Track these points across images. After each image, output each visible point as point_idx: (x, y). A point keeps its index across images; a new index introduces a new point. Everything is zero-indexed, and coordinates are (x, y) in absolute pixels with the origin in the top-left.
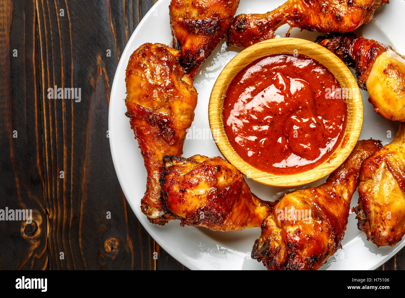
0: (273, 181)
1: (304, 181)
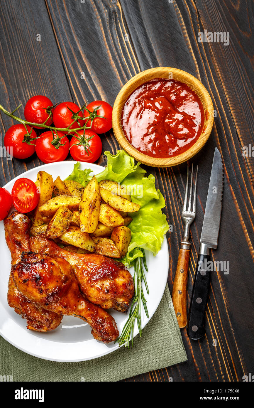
0: (176, 160)
1: (195, 151)
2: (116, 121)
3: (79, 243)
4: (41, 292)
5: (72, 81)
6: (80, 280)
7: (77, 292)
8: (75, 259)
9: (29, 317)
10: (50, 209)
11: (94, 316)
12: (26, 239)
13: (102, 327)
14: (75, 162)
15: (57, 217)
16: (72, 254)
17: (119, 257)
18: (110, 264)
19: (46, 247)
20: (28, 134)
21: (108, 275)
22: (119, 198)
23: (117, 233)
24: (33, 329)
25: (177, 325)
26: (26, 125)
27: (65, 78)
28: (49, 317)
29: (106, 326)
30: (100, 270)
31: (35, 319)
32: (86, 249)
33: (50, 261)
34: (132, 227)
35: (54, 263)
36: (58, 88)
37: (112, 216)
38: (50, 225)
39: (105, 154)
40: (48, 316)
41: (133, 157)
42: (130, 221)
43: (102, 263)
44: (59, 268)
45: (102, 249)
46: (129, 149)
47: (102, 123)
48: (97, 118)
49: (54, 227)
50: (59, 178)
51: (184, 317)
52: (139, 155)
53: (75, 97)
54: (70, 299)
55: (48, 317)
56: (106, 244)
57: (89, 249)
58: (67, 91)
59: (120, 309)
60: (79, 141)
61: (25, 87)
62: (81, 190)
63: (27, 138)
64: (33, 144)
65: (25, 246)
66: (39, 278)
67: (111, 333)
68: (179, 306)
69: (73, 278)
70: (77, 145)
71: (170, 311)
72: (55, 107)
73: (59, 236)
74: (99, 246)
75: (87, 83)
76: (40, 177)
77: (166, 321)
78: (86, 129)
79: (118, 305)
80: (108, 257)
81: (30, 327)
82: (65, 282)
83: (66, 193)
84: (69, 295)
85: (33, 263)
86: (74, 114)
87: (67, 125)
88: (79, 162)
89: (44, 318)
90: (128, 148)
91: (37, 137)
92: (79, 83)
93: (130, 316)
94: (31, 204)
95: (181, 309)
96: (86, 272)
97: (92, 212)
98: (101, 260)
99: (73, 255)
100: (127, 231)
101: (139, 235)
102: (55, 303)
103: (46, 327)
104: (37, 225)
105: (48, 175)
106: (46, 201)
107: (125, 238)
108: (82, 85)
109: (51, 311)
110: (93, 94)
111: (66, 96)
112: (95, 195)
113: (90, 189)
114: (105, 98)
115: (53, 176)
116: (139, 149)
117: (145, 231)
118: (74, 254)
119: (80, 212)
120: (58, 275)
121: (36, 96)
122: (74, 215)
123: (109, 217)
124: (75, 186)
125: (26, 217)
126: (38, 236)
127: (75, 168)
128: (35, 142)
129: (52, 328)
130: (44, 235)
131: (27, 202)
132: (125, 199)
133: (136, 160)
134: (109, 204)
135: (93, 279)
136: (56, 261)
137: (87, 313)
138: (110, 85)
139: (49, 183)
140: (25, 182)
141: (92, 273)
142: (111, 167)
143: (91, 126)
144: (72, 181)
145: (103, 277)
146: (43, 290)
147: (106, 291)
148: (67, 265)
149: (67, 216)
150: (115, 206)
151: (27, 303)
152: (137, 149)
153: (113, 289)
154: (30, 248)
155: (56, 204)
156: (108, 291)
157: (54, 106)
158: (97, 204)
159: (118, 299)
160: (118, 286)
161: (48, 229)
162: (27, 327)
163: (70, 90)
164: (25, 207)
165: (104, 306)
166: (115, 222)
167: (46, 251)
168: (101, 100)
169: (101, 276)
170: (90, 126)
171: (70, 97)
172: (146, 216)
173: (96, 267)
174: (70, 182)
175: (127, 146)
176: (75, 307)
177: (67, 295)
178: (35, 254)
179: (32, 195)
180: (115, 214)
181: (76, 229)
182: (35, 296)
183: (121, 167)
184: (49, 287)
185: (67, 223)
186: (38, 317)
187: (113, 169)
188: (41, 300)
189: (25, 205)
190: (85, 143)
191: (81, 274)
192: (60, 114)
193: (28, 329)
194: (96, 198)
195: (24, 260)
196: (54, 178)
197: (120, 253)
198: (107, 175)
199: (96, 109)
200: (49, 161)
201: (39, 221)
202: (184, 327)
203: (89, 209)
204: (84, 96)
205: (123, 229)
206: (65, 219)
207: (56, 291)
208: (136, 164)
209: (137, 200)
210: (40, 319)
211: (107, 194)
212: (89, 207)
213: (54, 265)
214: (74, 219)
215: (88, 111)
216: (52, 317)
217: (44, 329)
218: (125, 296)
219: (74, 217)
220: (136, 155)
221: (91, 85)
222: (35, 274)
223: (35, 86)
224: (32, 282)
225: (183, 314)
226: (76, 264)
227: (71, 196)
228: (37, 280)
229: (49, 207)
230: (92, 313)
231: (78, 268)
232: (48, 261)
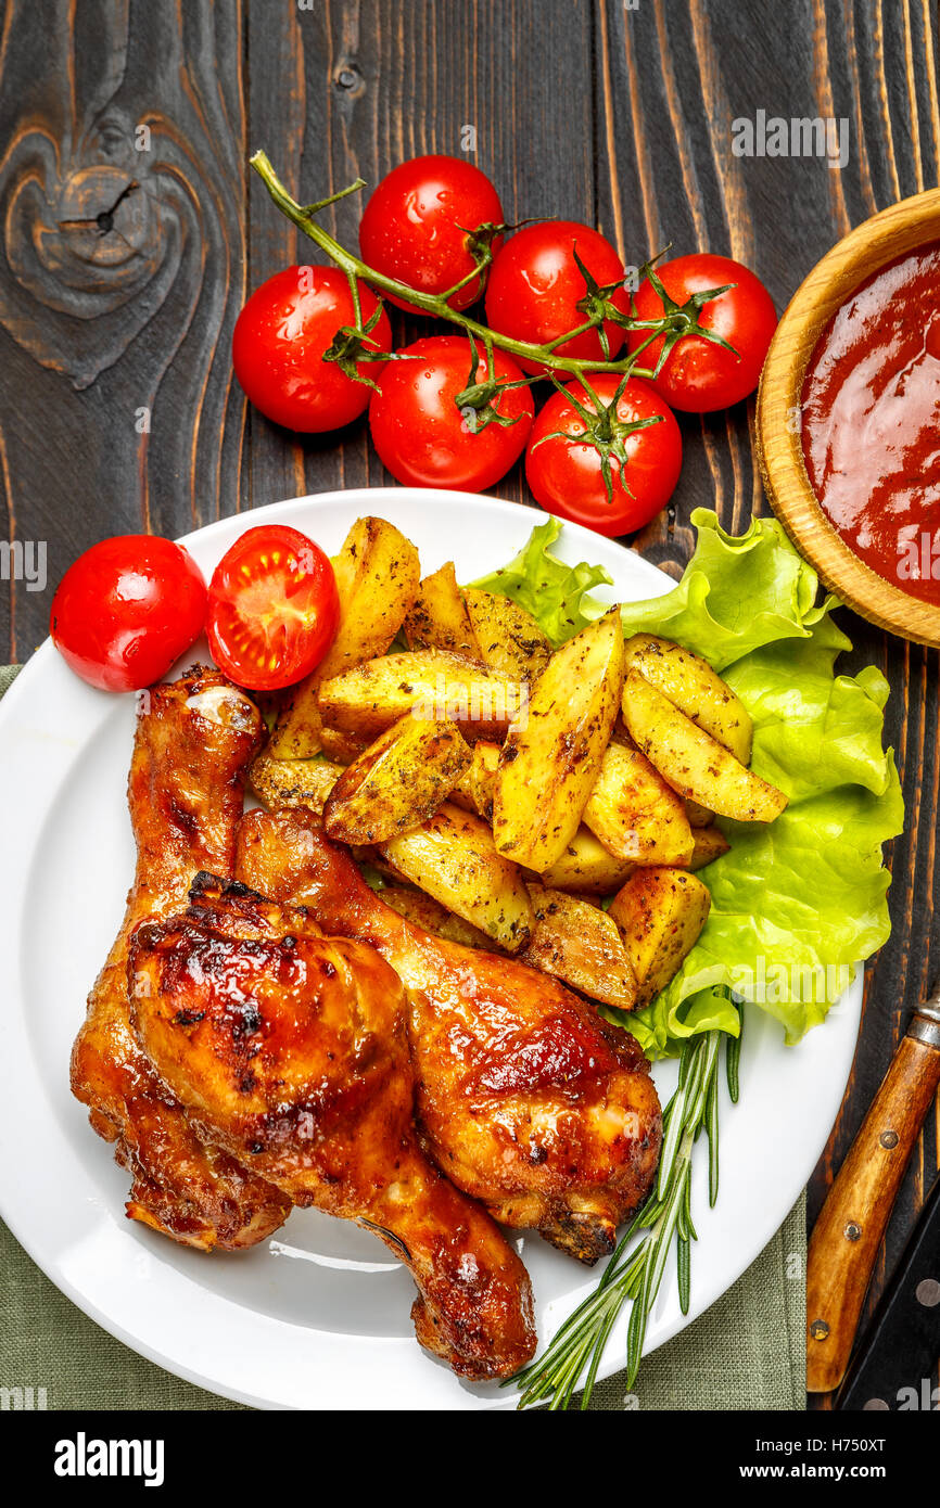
2: (781, 378)
3: (466, 897)
4: (246, 1084)
5: (615, 125)
6: (425, 1069)
7: (401, 1121)
8: (429, 966)
9: (153, 1170)
10: (371, 703)
11: (448, 1247)
12: (225, 811)
13: (473, 1305)
14: (541, 517)
15: (395, 752)
16: (418, 933)
17: (627, 1005)
18: (581, 1033)
19: (311, 873)
20: (359, 328)
21: (561, 1082)
22: (704, 740)
23: (647, 894)
24: (155, 1225)
25: (801, 1376)
26: (363, 281)
27: (587, 105)
28: (243, 1195)
29: (490, 1307)
30: (530, 1047)
31: (177, 1185)
32: (488, 931)
33: (319, 952)
34: (716, 880)
35: (338, 967)
36: (541, 142)
37: (647, 812)
38: (353, 776)
39: (693, 521)
40: (238, 1188)
41: (816, 567)
42: (719, 853)
43: (548, 1021)
44: (352, 997)
45: (560, 947)
46: (811, 524)
47: (712, 368)
48: (693, 337)
49: (373, 795)
50: (448, 571)
51: (841, 1345)
52: (846, 566)
53: (608, 207)
54: (367, 1146)
55: (235, 1194)
56: (586, 930)
57: (503, 933)
58: (581, 166)
59: (569, 1242)
60: (584, 424)
61: (393, 97)
62: (535, 653)
63: (349, 346)
64: (371, 383)
65: (210, 840)
66: (254, 1024)
67: (505, 1342)
68: (831, 1294)
69: (401, 1051)
70: (573, 438)
71: (786, 1306)
72: (510, 234)
73: (383, 837)
74: (546, 932)
75: (681, 155)
76: (362, 542)
77: (755, 1342)
78: (632, 376)
79: (570, 1224)
80: (579, 992)
81: (140, 1211)
82: (361, 1065)
83: (459, 645)
84: (368, 1131)
85: (243, 942)
86: (593, 288)
87: (550, 333)
88: (557, 520)
89: (220, 1193)
90: (805, 523)
91: (394, 351)
92: (645, 147)
93: (605, 1283)
94: (289, 657)
95: (838, 1305)
96: (467, 1041)
97: (566, 773)
98: (545, 1002)
99: (424, 944)
100: (694, 899)
101: (741, 928)
102: (294, 1150)
103: (213, 1233)
104: (287, 753)
105: (406, 543)
106: (361, 661)
107: (675, 926)
108: (655, 158)
109: (267, 1178)
110: (696, 216)
111: (572, 188)
112: (598, 702)
113: (579, 663)
114: (748, 246)
115: (422, 557)
116: (849, 537)
117: (773, 916)
118: (428, 940)
119: (510, 756)
120: (341, 1027)
121: (430, 158)
122: (477, 762)
123: (635, 817)
124: (511, 626)
125: (249, 712)
126: (288, 816)
127: (532, 542)
128: (378, 370)
129: (238, 1245)
130: (314, 815)
131: (273, 642)
132: (725, 753)
133: (827, 584)
134: (651, 756)
135: (488, 1083)
136: (348, 959)
137: (419, 1226)
138: (785, 193)
139: (397, 581)
140: (290, 550)
141: (489, 1053)
142: (704, 589)
143: (658, 369)
144: (503, 600)
145: (536, 1086)
146: (257, 1081)
147: (534, 1154)
148: (391, 990)
149: (442, 756)
150: (672, 772)
151: (160, 1109)
152: (843, 534)
153: (566, 1152)
154: (234, 856)
155: (406, 689)
156: (544, 1154)
157: (507, 228)
158: (595, 745)
159: (575, 1199)
160: (594, 1144)
161: (340, 792)
162: (127, 1205)
163: (595, 167)
164: (261, 662)
165: (504, 1213)
166: (654, 843)
167: (304, 895)
168: (727, 252)
169: (530, 1081)
170: (651, 366)
171: (589, 200)
172: (800, 852)
173: (517, 1028)
174: (493, 602)
175: (805, 511)
176: (379, 1186)
177: (358, 1127)
178: (259, 899)
179: (308, 617)
180: (664, 808)
181: (465, 828)
182: (211, 1097)
183: (750, 597)
184: (287, 1074)
185: (435, 793)
186: (194, 1182)
187: (710, 601)
188: (237, 1121)
189: (259, 655)
190: (609, 439)
191: (437, 1041)
192: (531, 275)
193: (129, 1215)
194: (598, 712)
195: (202, 916)
196: (428, 567)
197: (637, 986)
198: (674, 620)
199: (702, 295)
200: (423, 478)
201: (303, 737)
202: (827, 1389)
203: (553, 756)
204: (651, 213)
205: (683, 886)
206: (429, 768)
207: (317, 1098)
208: (819, 604)
209: (777, 769)
210: (197, 1193)
211: (654, 709)
212: (558, 747)
213: (334, 976)
214: (470, 780)
215: (664, 293)
216: (255, 1195)
217: (200, 1238)
218: (607, 1191)
219: (475, 772)
220: (830, 565)
221: (699, 168)
222: (239, 996)
223: (439, 103)
224: (219, 1031)
225: (841, 1332)
226: (429, 987)
227: (483, 668)
228: (242, 1031)
229: (367, 692)
230: (444, 1230)
231: (429, 1009)
232: (310, 950)
